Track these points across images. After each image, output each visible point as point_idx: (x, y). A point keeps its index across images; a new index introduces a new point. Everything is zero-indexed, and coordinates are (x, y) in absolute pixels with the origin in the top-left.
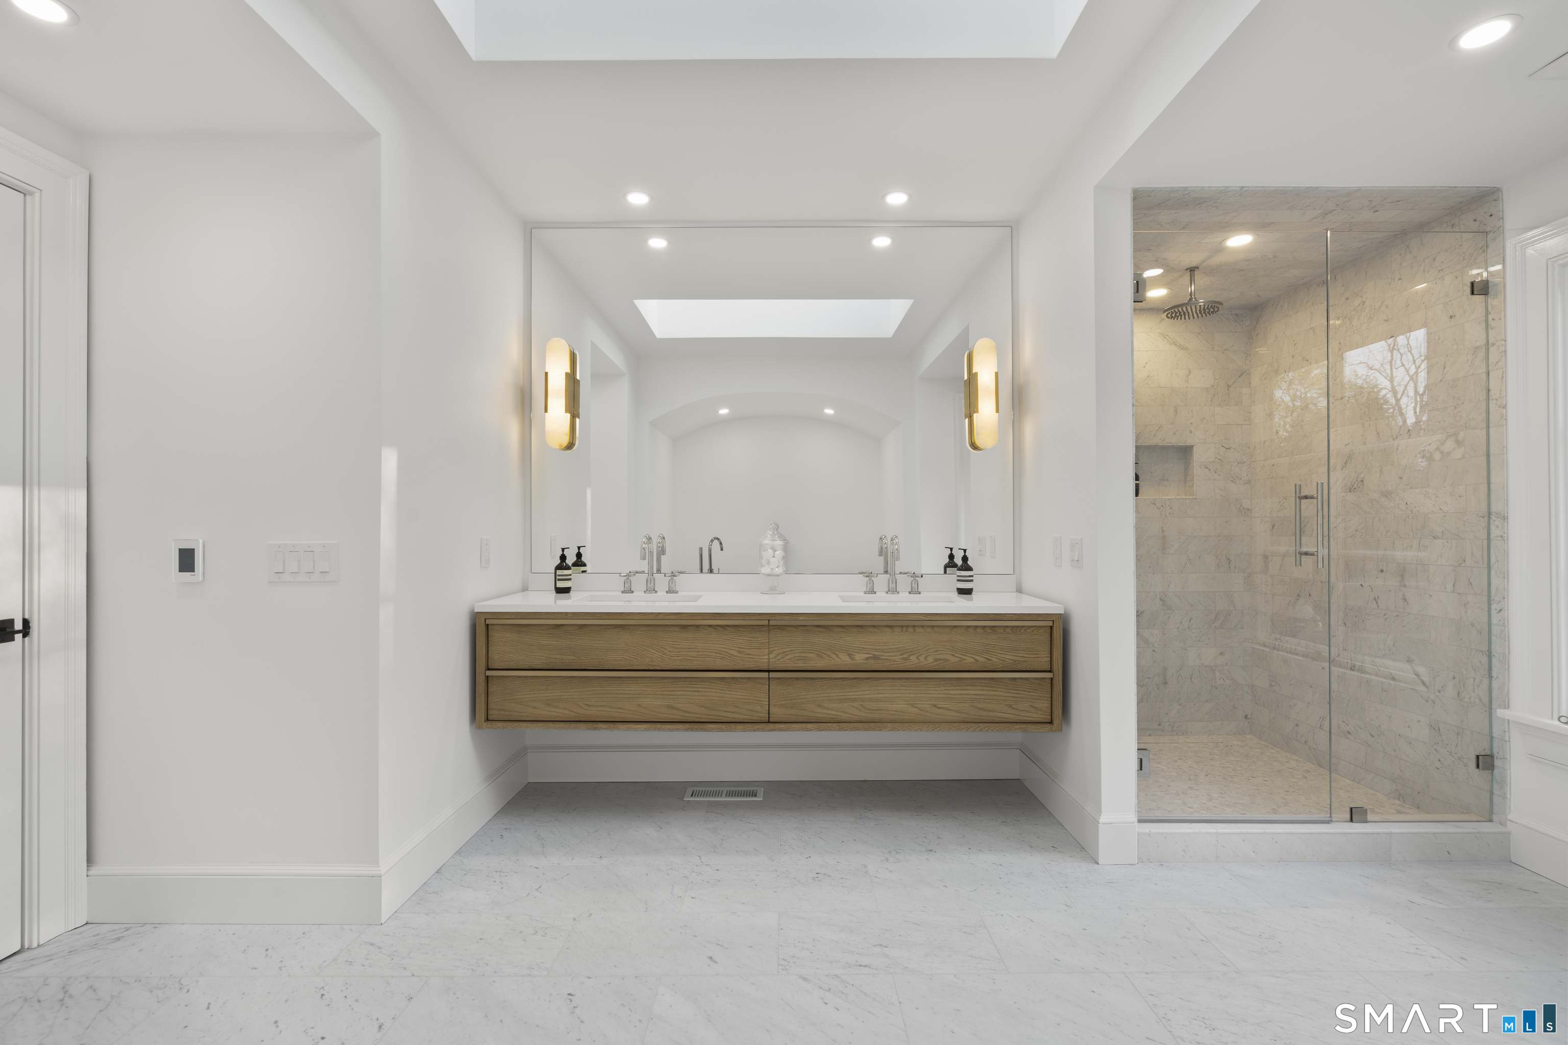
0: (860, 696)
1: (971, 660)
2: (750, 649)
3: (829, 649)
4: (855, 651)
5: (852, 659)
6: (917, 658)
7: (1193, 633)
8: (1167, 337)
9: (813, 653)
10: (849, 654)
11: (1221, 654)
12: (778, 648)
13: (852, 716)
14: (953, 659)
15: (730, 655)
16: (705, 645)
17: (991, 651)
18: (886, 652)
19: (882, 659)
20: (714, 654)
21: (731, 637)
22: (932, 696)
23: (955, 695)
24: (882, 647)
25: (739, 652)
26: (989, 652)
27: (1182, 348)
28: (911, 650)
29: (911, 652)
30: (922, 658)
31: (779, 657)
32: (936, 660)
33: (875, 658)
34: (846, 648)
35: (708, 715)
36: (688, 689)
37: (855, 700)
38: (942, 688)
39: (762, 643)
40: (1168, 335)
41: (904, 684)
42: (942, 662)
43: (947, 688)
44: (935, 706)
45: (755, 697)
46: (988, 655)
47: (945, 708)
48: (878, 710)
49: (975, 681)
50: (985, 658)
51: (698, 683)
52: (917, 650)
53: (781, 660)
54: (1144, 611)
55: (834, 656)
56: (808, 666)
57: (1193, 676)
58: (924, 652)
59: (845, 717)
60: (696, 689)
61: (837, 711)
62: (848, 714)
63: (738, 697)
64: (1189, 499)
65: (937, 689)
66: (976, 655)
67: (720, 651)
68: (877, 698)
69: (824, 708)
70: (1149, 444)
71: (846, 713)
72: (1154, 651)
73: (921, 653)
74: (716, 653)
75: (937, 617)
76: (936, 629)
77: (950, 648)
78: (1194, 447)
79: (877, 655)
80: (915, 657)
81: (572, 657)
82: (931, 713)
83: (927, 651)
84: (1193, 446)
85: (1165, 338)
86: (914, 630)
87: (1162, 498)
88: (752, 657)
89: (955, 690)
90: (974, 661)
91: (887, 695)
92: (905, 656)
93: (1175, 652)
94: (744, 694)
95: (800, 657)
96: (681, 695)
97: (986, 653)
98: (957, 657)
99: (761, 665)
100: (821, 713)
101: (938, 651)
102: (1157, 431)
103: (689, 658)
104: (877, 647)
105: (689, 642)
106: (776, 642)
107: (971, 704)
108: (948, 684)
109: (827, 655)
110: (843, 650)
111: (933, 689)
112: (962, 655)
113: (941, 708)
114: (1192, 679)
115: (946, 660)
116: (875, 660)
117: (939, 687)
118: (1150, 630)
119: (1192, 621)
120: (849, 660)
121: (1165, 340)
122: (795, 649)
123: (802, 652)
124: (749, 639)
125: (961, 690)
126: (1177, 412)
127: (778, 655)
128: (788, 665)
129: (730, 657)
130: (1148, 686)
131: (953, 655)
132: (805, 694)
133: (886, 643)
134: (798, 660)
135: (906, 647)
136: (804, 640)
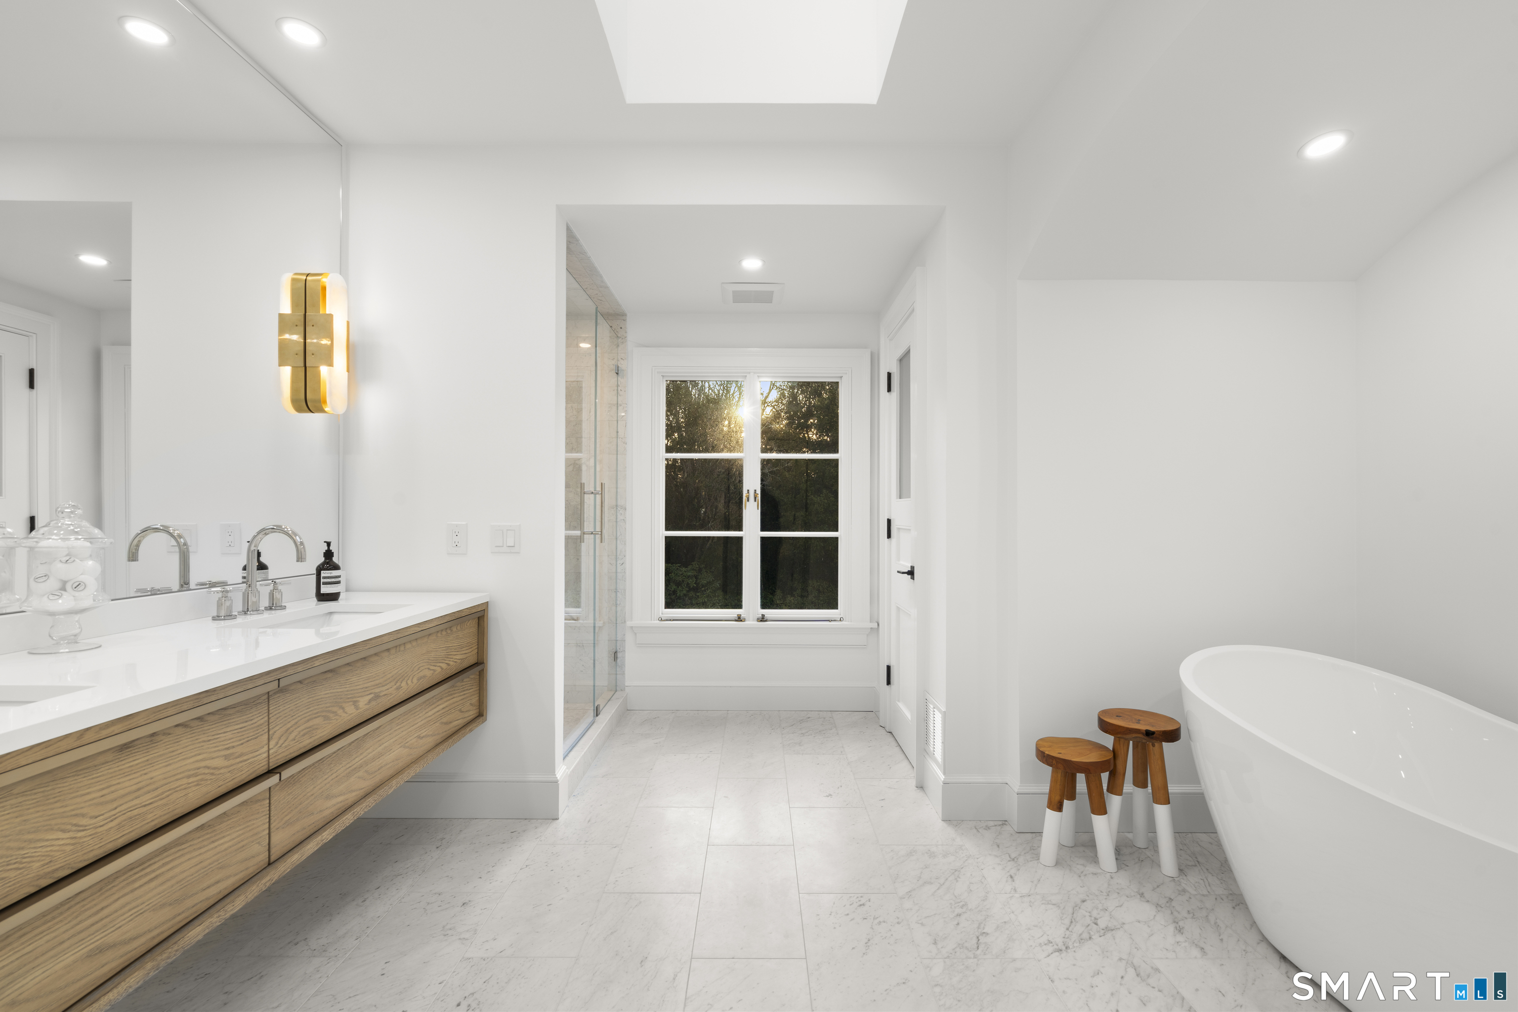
0: (365, 759)
1: (439, 670)
2: (242, 744)
3: (339, 701)
4: (359, 694)
5: (357, 708)
9: (319, 717)
12: (280, 725)
13: (359, 793)
14: (429, 674)
15: (212, 771)
16: (169, 768)
17: (449, 655)
20: (185, 781)
21: (213, 733)
23: (432, 715)
25: (226, 757)
28: (403, 674)
29: (402, 677)
30: (409, 681)
31: (281, 742)
32: (419, 679)
33: (377, 697)
34: (353, 693)
36: (137, 885)
37: (361, 767)
39: (258, 726)
42: (422, 680)
43: (426, 710)
44: (419, 736)
45: (248, 833)
46: (448, 659)
48: (379, 769)
50: (447, 663)
51: (157, 859)
52: (406, 673)
53: (284, 745)
55: (340, 712)
56: (314, 739)
58: (411, 673)
59: (353, 797)
60: (153, 875)
61: (344, 794)
62: (355, 791)
63: (226, 845)
65: (418, 715)
66: (441, 663)
67: (195, 769)
68: (377, 754)
69: (331, 799)
71: (353, 791)
73: (409, 675)
74: (189, 777)
77: (425, 661)
79: (377, 694)
80: (405, 683)
82: (416, 747)
83: (414, 670)
88: (245, 758)
89: (431, 710)
90: (442, 670)
91: (387, 744)
92: (398, 684)
94: (235, 835)
95: (305, 729)
96: (121, 908)
97: (447, 657)
98: (431, 669)
99: (258, 767)
100: (330, 807)
101: (419, 668)
103: (135, 812)
104: (378, 682)
105: (138, 774)
106: (277, 716)
107: (440, 721)
109: (330, 713)
110: (348, 698)
112: (434, 665)
113: (423, 735)
115: (424, 677)
116: (376, 700)
117: (421, 711)
120: (353, 711)
122: (299, 718)
123: (308, 721)
125: (435, 708)
127: (280, 738)
128: (289, 752)
129: (212, 774)
131: (429, 669)
132: (312, 788)
134: (304, 735)
135: (399, 672)
136: (310, 700)
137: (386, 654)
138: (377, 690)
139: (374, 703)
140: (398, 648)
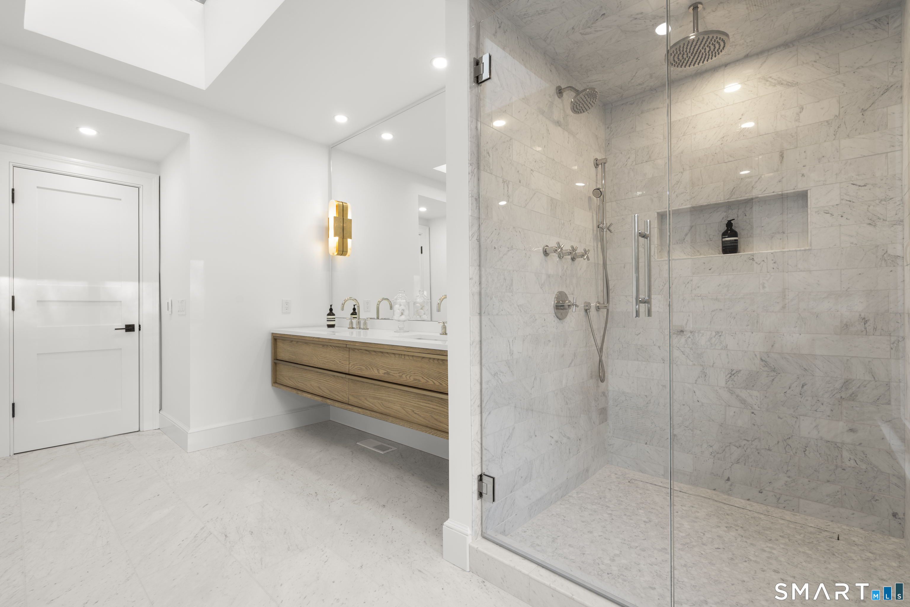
0: (381, 397)
1: (431, 383)
2: (343, 360)
3: (370, 365)
4: (380, 368)
5: (379, 372)
6: (406, 377)
7: (807, 400)
8: (770, 79)
9: (364, 366)
10: (377, 369)
11: (851, 430)
12: (352, 361)
13: (378, 409)
14: (423, 381)
15: (337, 363)
16: (329, 356)
17: (442, 378)
18: (392, 371)
19: (391, 375)
21: (337, 353)
22: (412, 404)
23: (423, 406)
24: (390, 367)
25: (340, 362)
26: (441, 379)
27: (789, 85)
28: (403, 371)
29: (403, 372)
30: (408, 377)
31: (352, 367)
32: (415, 380)
33: (388, 373)
34: (376, 365)
35: (330, 395)
36: (324, 380)
37: (379, 399)
38: (417, 400)
39: (347, 357)
40: (770, 77)
41: (399, 393)
42: (417, 381)
43: (419, 400)
44: (413, 411)
45: (344, 388)
46: (440, 380)
47: (418, 414)
48: (388, 408)
49: (433, 398)
50: (439, 382)
51: (327, 377)
52: (406, 371)
53: (353, 369)
54: (740, 371)
55: (372, 369)
56: (362, 374)
57: (807, 449)
58: (409, 373)
59: (375, 408)
60: (326, 380)
61: (372, 404)
62: (377, 407)
63: (339, 387)
64: (800, 250)
65: (414, 400)
66: (434, 379)
68: (388, 400)
69: (368, 401)
70: (746, 198)
71: (376, 406)
72: (753, 413)
73: (408, 374)
74: (333, 361)
75: (411, 349)
76: (415, 358)
77: (421, 372)
78: (809, 192)
79: (389, 372)
80: (405, 376)
81: (294, 357)
82: (411, 416)
83: (410, 372)
84: (807, 191)
85: (767, 81)
86: (405, 358)
87: (762, 253)
88: (344, 365)
89: (422, 402)
90: (433, 383)
91: (392, 399)
92: (400, 374)
93: (781, 419)
94: (341, 386)
97: (439, 379)
98: (424, 379)
99: (347, 370)
100: (367, 404)
101: (415, 373)
102: (757, 182)
103: (325, 362)
104: (389, 367)
105: (325, 354)
106: (351, 358)
107: (430, 414)
108: (419, 397)
109: (369, 368)
110: (375, 366)
111: (412, 399)
112: (427, 378)
113: (416, 413)
114: (807, 452)
115: (419, 381)
116: (388, 375)
117: (415, 399)
118: (748, 391)
119: (805, 387)
120: (377, 373)
121: (768, 83)
122: (358, 363)
123: (360, 365)
124: (343, 355)
125: (426, 403)
126: (783, 157)
127: (352, 365)
128: (355, 372)
130: (745, 448)
131: (423, 378)
132: (361, 390)
133: (392, 364)
134: (359, 369)
135: (401, 369)
136: (361, 358)
137: (393, 356)
138: (389, 371)
139: (386, 375)
140: (400, 356)
